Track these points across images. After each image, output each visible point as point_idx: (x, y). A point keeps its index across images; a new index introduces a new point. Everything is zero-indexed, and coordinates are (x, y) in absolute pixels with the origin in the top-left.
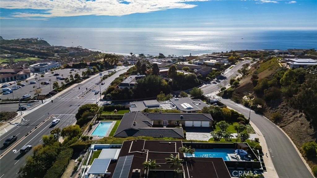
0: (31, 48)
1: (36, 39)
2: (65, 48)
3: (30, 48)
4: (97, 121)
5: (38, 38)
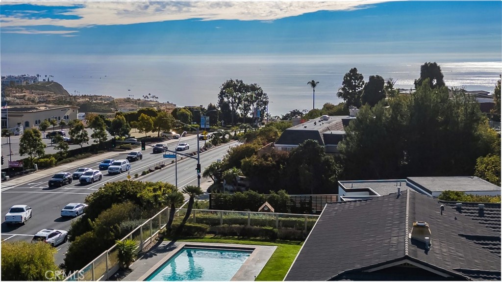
0: (15, 97)
1: (35, 79)
2: (108, 100)
3: (13, 97)
4: (166, 242)
5: (38, 76)
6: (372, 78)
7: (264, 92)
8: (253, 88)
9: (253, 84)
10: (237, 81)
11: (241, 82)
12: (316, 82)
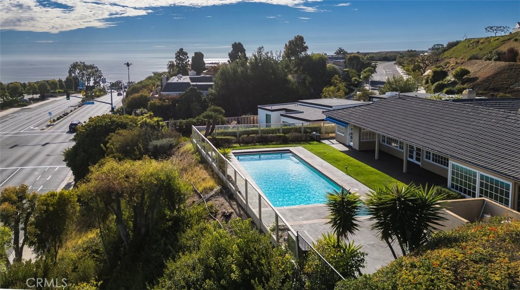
6: (196, 54)
7: (99, 70)
8: (92, 67)
9: (92, 64)
10: (81, 62)
11: (84, 63)
12: (129, 63)
